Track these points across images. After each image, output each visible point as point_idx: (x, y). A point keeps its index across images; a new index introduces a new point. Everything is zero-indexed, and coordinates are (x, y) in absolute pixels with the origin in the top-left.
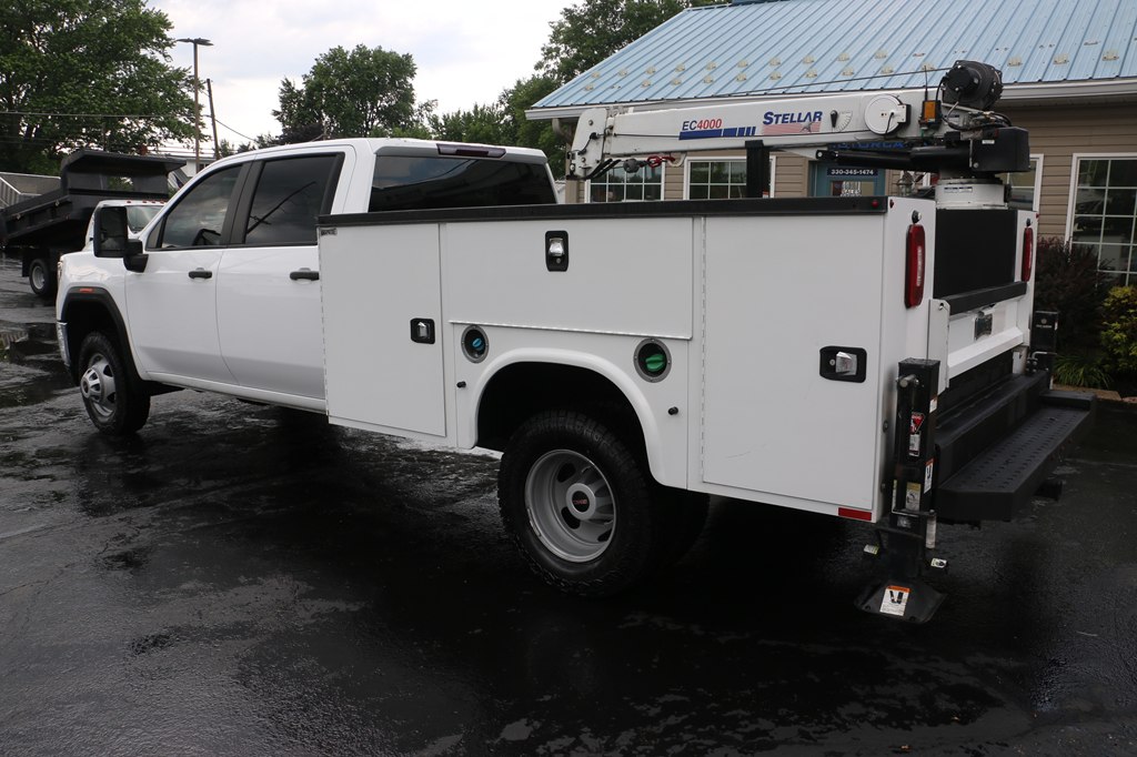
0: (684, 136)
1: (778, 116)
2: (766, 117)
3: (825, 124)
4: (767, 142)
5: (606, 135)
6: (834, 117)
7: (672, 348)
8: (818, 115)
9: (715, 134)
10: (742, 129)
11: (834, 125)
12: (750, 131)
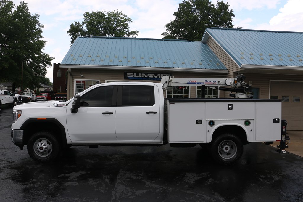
0: (188, 83)
1: (208, 81)
2: (206, 81)
3: (217, 83)
4: (206, 85)
5: (169, 82)
6: (219, 82)
7: (251, 121)
8: (216, 81)
9: (195, 83)
10: (201, 83)
11: (219, 83)
12: (203, 83)
